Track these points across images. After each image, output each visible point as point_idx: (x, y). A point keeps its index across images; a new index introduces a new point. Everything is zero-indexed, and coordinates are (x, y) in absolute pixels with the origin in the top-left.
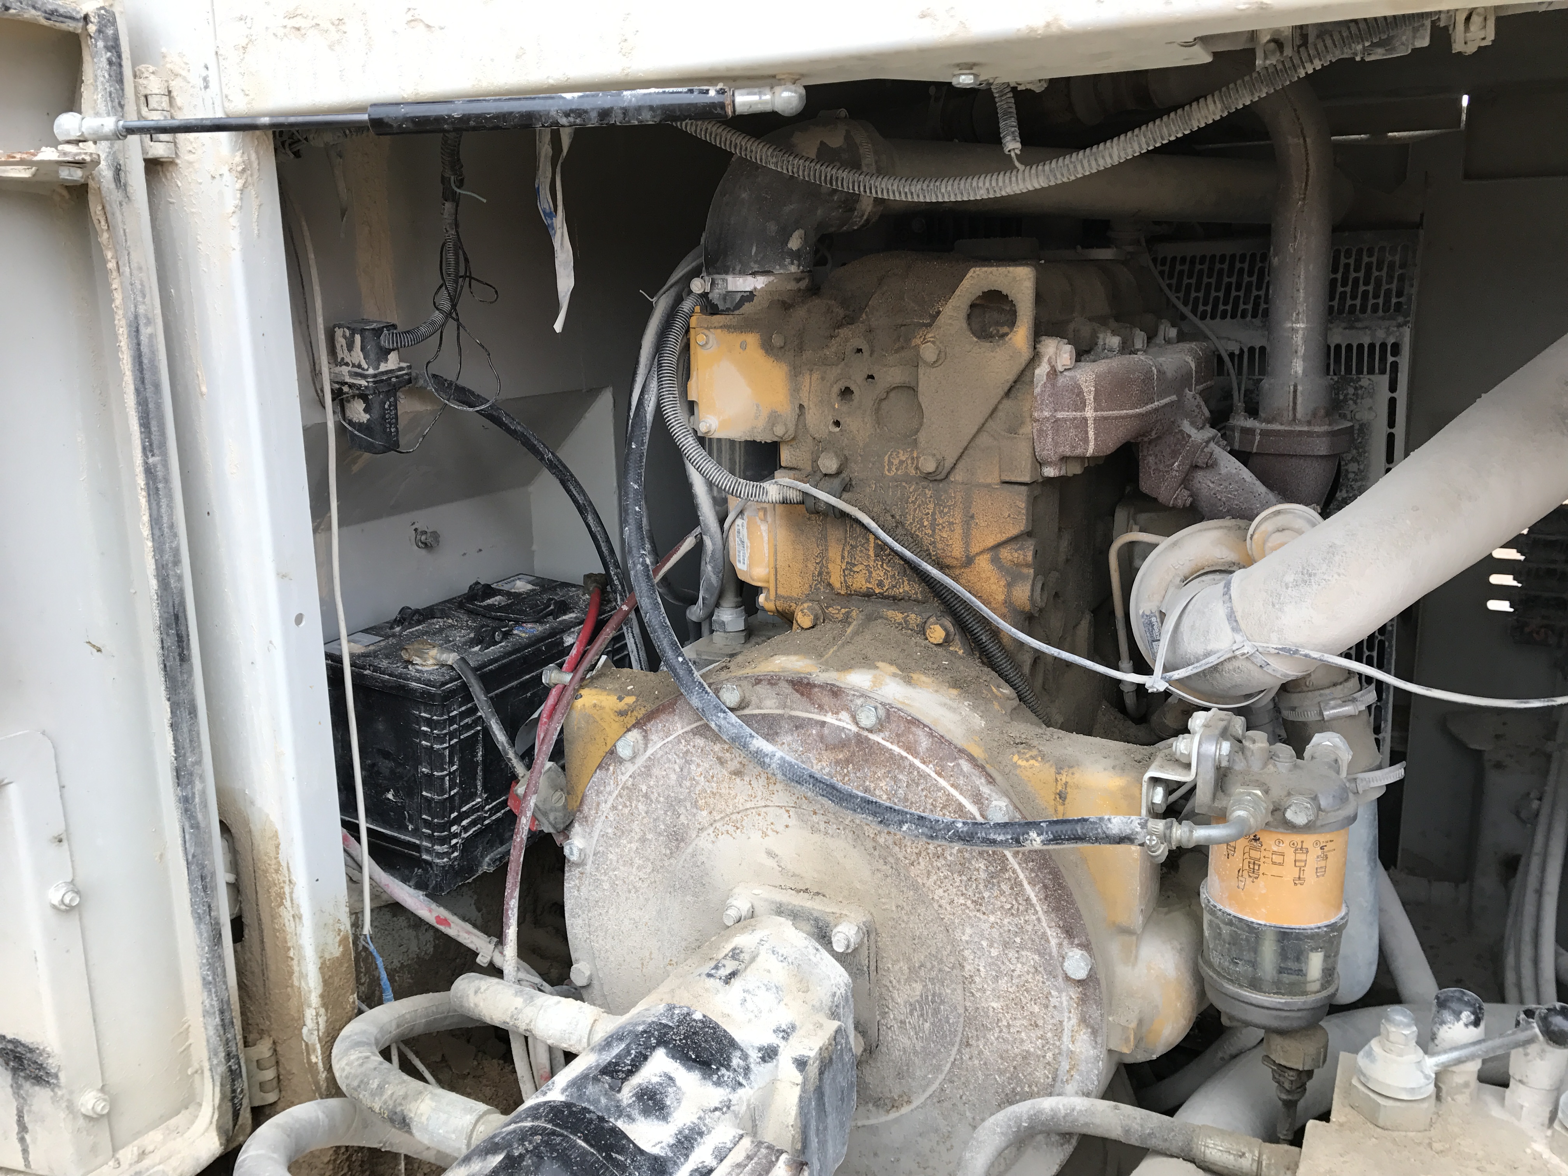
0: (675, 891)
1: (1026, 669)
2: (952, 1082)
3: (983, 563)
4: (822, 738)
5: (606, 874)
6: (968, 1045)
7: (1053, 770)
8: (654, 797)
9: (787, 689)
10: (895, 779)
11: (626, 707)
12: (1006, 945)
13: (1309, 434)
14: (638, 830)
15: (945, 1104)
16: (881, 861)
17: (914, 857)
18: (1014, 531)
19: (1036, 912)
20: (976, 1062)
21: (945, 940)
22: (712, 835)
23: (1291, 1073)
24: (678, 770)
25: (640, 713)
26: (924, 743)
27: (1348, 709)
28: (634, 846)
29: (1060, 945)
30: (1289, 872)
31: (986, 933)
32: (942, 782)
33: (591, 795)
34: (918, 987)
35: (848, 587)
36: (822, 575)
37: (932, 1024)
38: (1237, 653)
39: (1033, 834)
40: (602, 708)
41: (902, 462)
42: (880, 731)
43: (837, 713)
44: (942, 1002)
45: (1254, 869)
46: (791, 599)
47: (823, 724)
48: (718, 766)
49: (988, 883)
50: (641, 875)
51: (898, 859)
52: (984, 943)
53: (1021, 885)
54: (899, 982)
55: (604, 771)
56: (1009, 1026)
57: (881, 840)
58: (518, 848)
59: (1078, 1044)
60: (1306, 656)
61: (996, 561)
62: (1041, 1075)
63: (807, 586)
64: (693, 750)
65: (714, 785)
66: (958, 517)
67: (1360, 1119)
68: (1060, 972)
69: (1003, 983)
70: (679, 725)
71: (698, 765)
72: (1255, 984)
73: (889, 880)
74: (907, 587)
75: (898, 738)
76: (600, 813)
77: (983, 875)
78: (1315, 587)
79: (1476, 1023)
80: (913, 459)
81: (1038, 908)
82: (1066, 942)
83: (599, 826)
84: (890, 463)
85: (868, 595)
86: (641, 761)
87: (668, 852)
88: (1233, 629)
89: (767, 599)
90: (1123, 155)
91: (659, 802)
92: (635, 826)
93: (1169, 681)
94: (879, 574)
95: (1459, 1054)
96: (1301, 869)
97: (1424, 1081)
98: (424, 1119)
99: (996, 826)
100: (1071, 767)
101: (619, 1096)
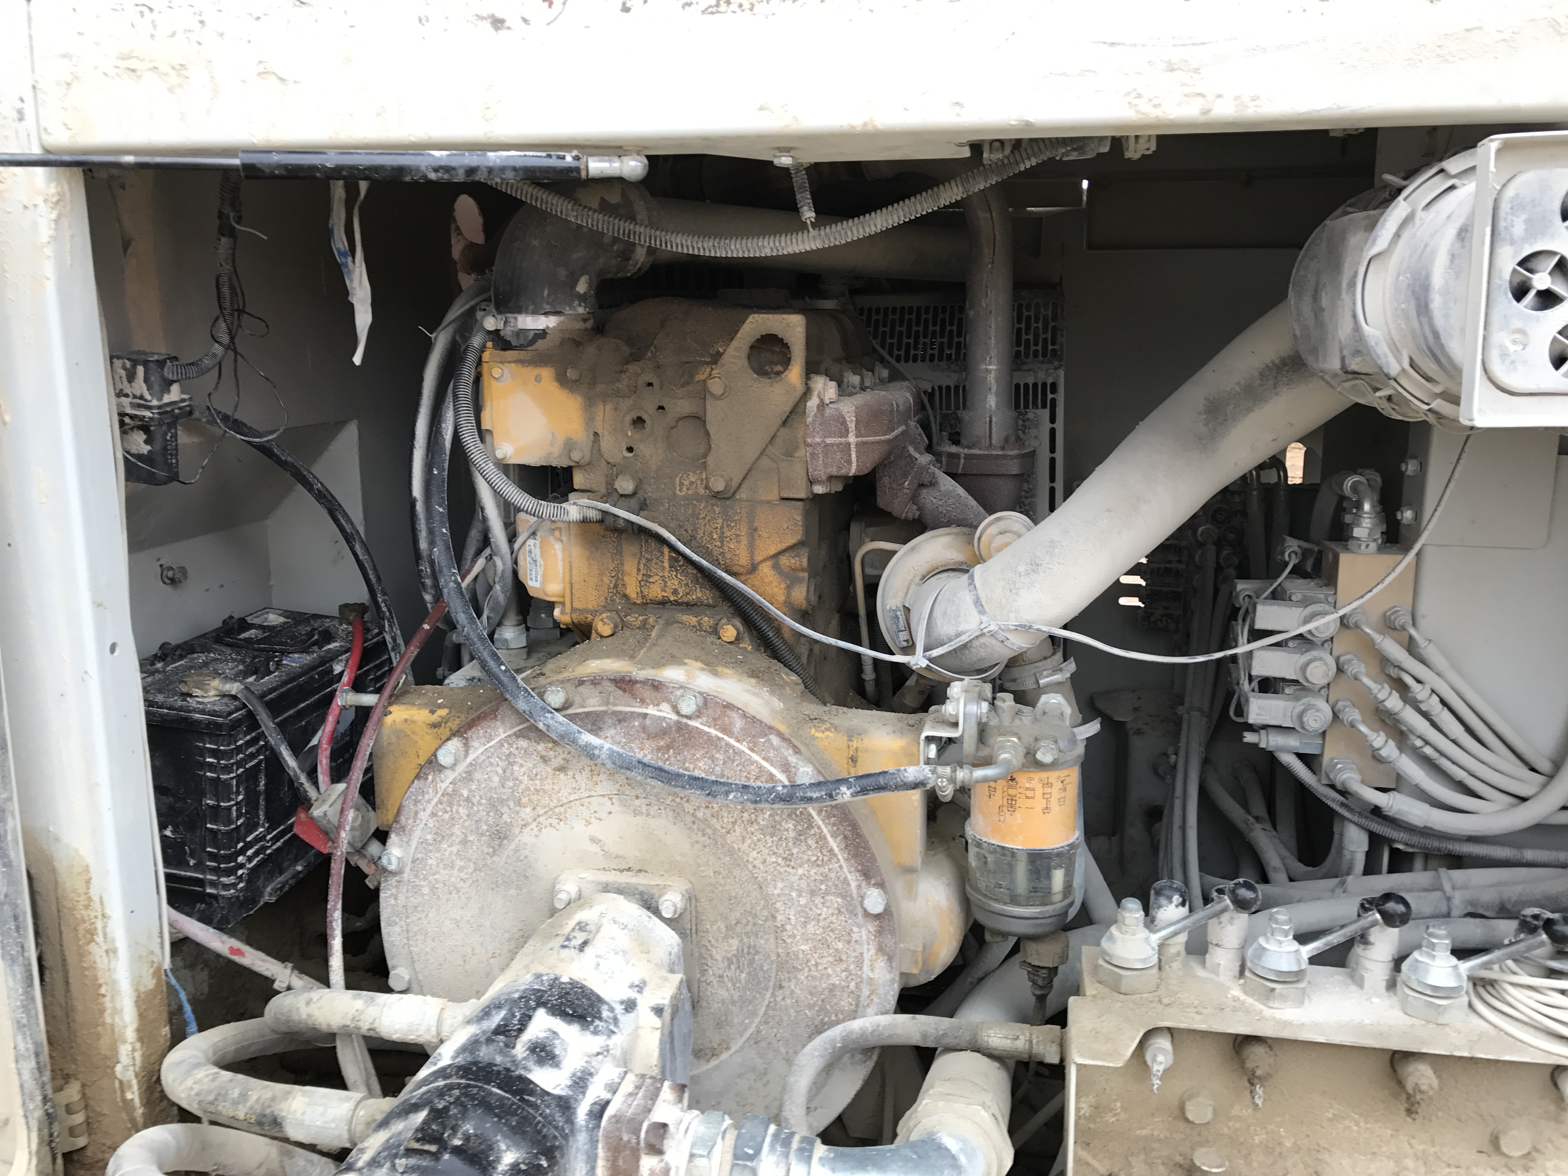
0: (497, 886)
1: (804, 660)
2: (766, 1023)
3: (766, 569)
4: (644, 728)
5: (425, 879)
6: (781, 987)
7: (845, 738)
8: (475, 800)
9: (610, 687)
10: (713, 759)
11: (439, 719)
12: (813, 893)
13: (1003, 457)
14: (459, 833)
15: (762, 1044)
16: (700, 833)
17: (730, 826)
18: (792, 541)
19: (838, 860)
20: (789, 1001)
21: (759, 896)
22: (536, 829)
23: (1044, 971)
24: (501, 772)
25: (454, 724)
26: (738, 723)
27: (1057, 677)
28: (455, 849)
29: (860, 887)
30: (1039, 803)
31: (795, 885)
32: (755, 757)
33: (409, 805)
34: (735, 942)
35: (643, 597)
36: (618, 587)
37: (749, 974)
38: (985, 631)
39: (844, 789)
40: (413, 722)
41: (692, 483)
42: (698, 717)
43: (658, 705)
44: (757, 953)
45: (1011, 804)
46: (586, 611)
47: (645, 716)
48: (542, 765)
49: (797, 841)
50: (463, 875)
51: (715, 830)
52: (794, 894)
53: (825, 838)
54: (717, 940)
55: (422, 781)
56: (817, 965)
57: (700, 814)
58: (339, 861)
59: (877, 971)
60: (1038, 630)
61: (776, 567)
62: (846, 1003)
63: (602, 598)
64: (516, 752)
65: (538, 782)
66: (744, 530)
67: (1107, 990)
68: (859, 910)
69: (811, 928)
70: (501, 730)
71: (522, 766)
72: (1014, 900)
73: (707, 850)
74: (700, 594)
75: (715, 722)
76: (418, 822)
77: (792, 834)
78: (1042, 574)
79: (1183, 904)
80: (702, 480)
81: (840, 857)
82: (864, 884)
83: (417, 834)
84: (681, 484)
85: (663, 603)
86: (461, 768)
87: (491, 850)
88: (980, 612)
89: (562, 612)
90: (885, 225)
91: (481, 804)
92: (457, 830)
93: (931, 660)
94: (673, 584)
95: (1171, 929)
96: (1048, 801)
97: (1151, 952)
98: (298, 1115)
99: (812, 785)
100: (859, 734)
101: (514, 1052)
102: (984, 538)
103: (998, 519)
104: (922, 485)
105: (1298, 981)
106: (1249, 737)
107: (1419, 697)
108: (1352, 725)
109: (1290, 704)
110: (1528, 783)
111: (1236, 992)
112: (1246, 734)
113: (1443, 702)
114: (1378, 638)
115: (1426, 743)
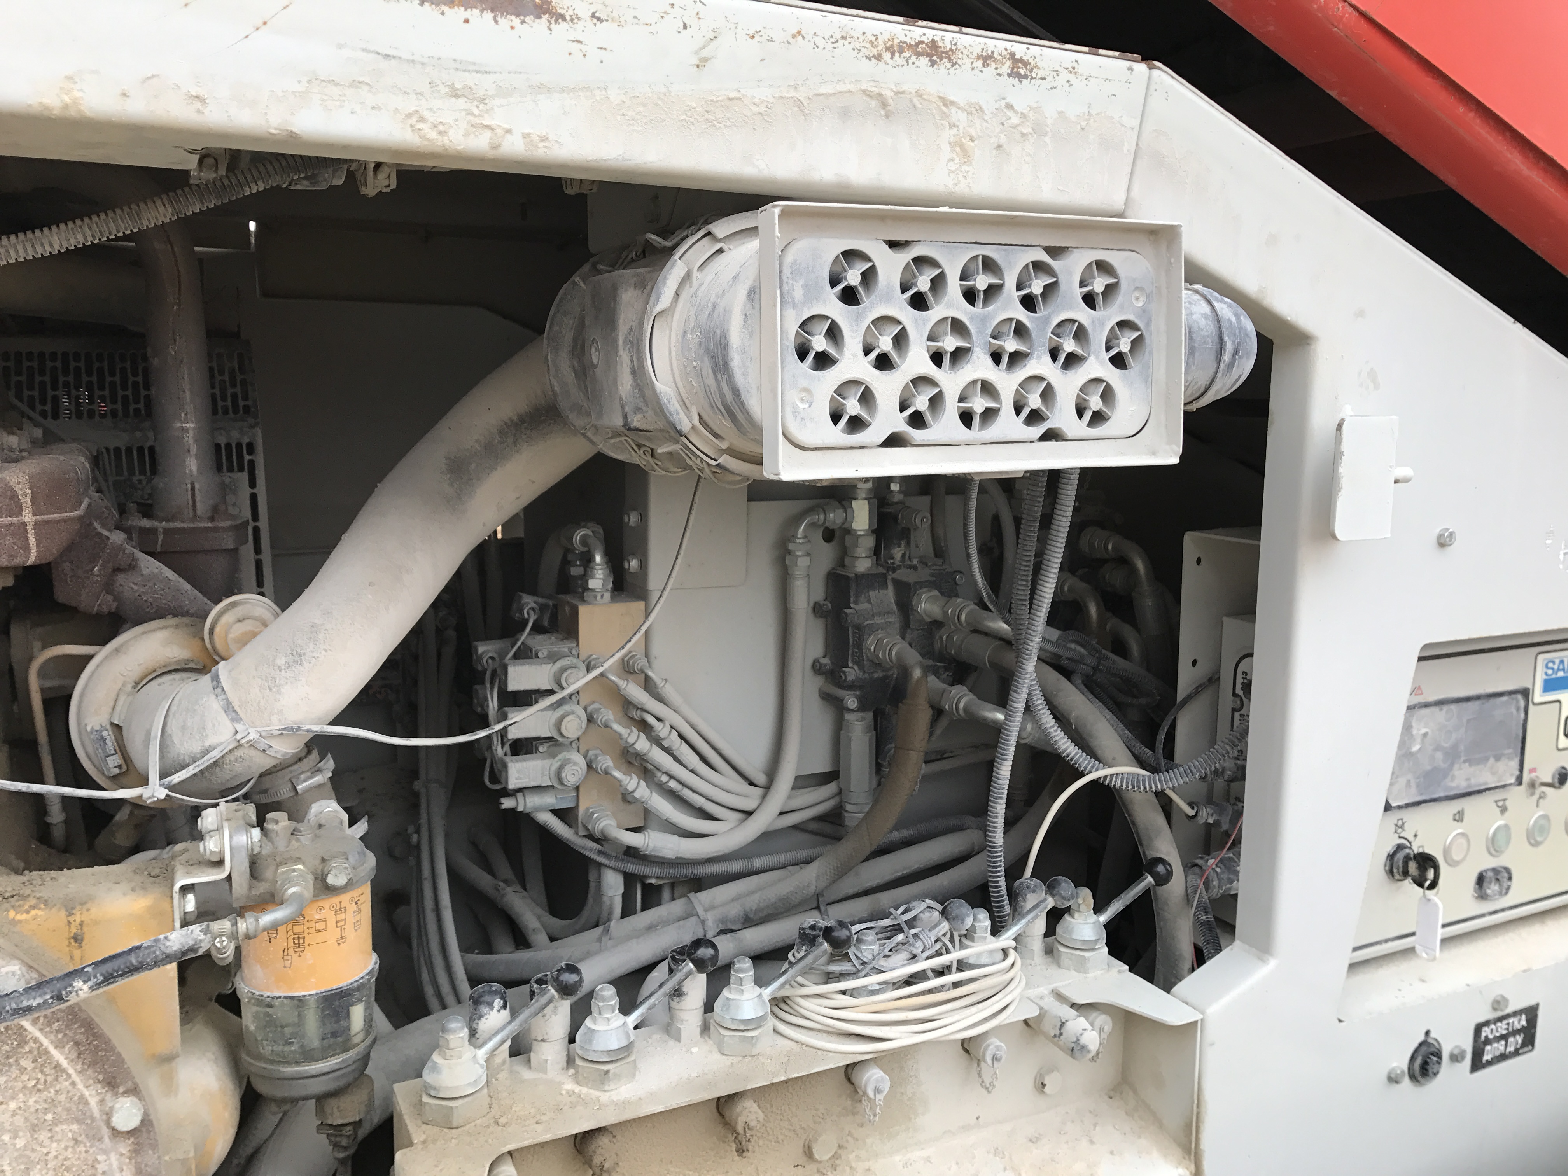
7: (63, 913)
12: (34, 1128)
13: (215, 529)
19: (69, 1076)
23: (348, 1128)
27: (318, 779)
29: (102, 1101)
30: (333, 934)
38: (243, 742)
39: (78, 984)
45: (299, 943)
53: (47, 1052)
67: (436, 1129)
68: (105, 1132)
72: (308, 1056)
78: (306, 665)
79: (504, 1007)
81: (71, 1071)
82: (108, 1096)
88: (233, 720)
93: (171, 788)
95: (496, 1039)
96: (342, 929)
97: (480, 1072)
99: (27, 990)
100: (83, 904)
102: (218, 630)
103: (234, 605)
104: (117, 570)
105: (629, 1055)
106: (507, 803)
107: (662, 735)
108: (606, 773)
109: (547, 763)
110: (749, 798)
111: (569, 1085)
112: (503, 800)
113: (681, 736)
114: (622, 684)
115: (671, 777)
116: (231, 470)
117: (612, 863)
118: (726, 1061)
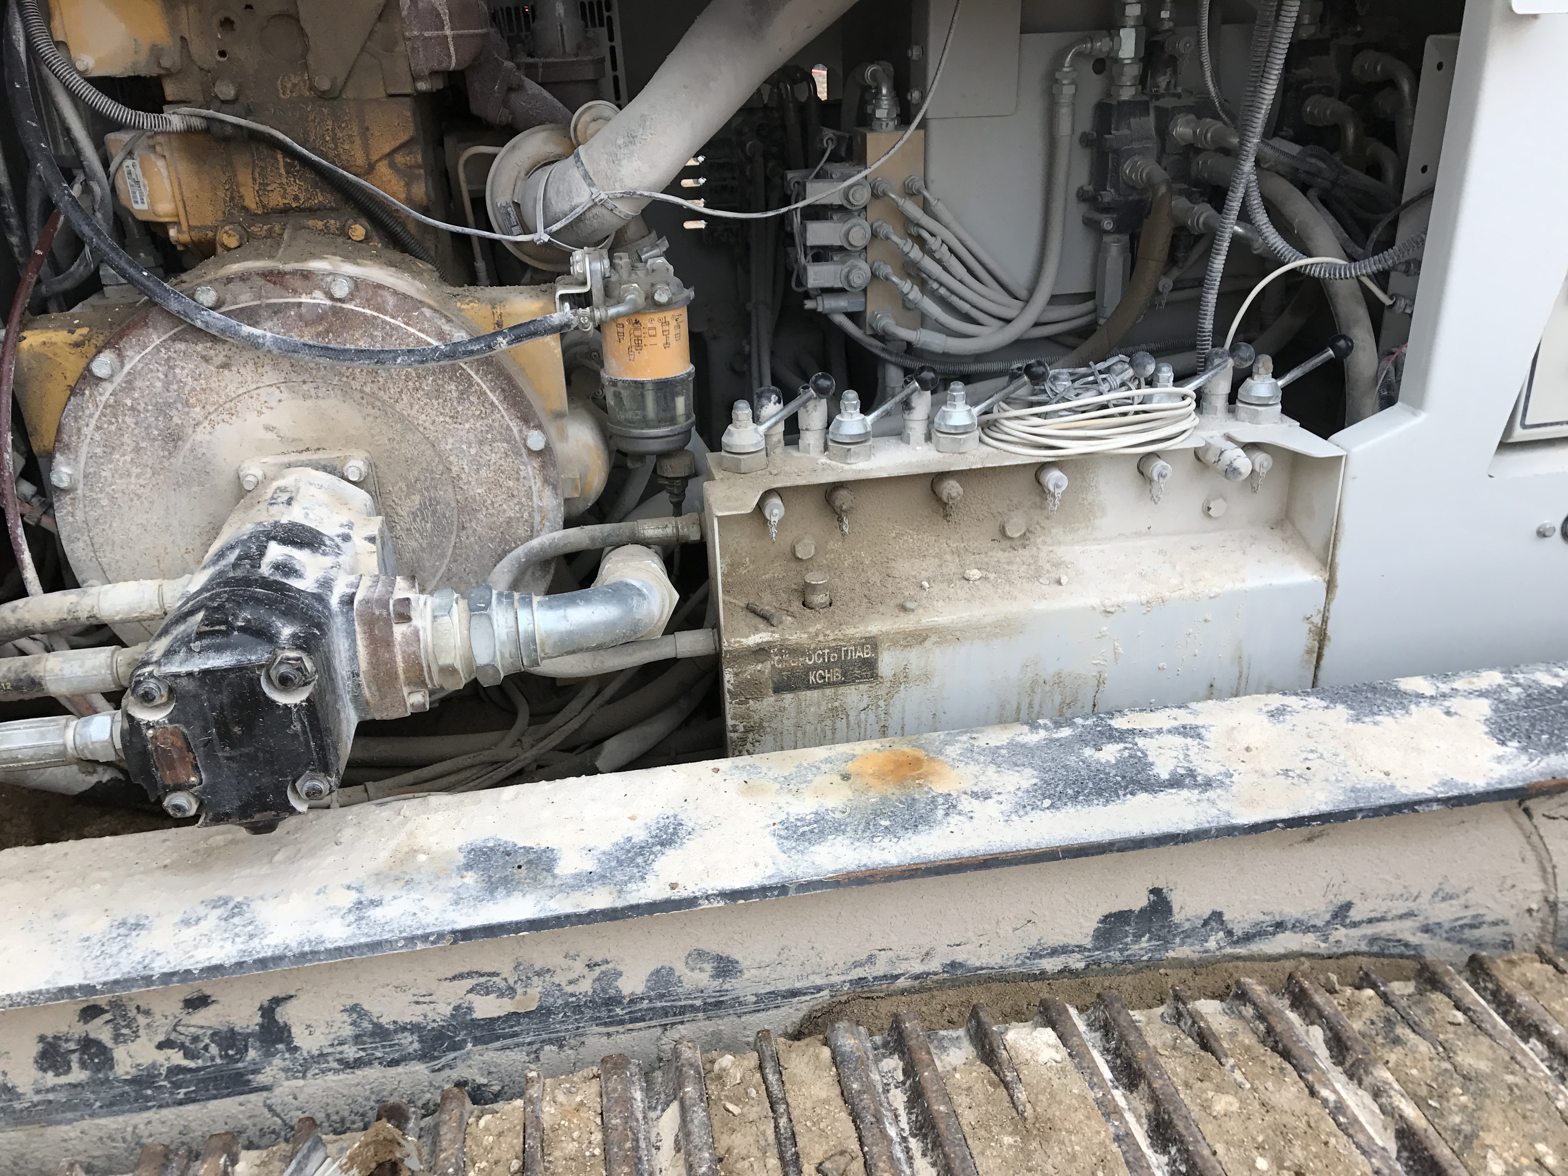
0: (179, 486)
1: (432, 253)
2: (456, 561)
3: (383, 168)
4: (300, 317)
5: (101, 492)
6: (464, 528)
7: (489, 307)
8: (141, 408)
9: (261, 282)
10: (372, 337)
11: (81, 338)
12: (481, 443)
13: (579, 63)
14: (129, 442)
15: (454, 580)
16: (370, 407)
17: (398, 395)
18: (404, 137)
19: (500, 411)
20: (472, 539)
21: (433, 454)
22: (208, 427)
23: (677, 481)
24: (162, 377)
25: (100, 340)
26: (391, 301)
27: (656, 252)
28: (128, 458)
29: (521, 431)
30: (660, 340)
31: (464, 439)
32: (411, 330)
33: (69, 423)
34: (417, 498)
35: (264, 207)
36: (235, 201)
37: (433, 522)
38: (596, 201)
39: (500, 339)
40: (54, 344)
41: (294, 85)
42: (352, 300)
43: (311, 293)
44: (438, 503)
45: (638, 344)
46: (206, 228)
47: (300, 304)
48: (204, 364)
49: (460, 399)
50: (142, 482)
51: (384, 401)
52: (464, 447)
53: (485, 394)
54: (400, 499)
55: (79, 397)
56: (493, 503)
57: (367, 389)
59: (544, 500)
60: (641, 195)
61: (392, 166)
62: (522, 532)
63: (220, 213)
64: (175, 356)
65: (203, 382)
66: (355, 130)
67: (729, 475)
68: (524, 451)
69: (483, 473)
70: (155, 337)
71: (183, 368)
72: (648, 424)
73: (379, 420)
74: (321, 198)
75: (368, 303)
76: (83, 438)
77: (455, 394)
78: (638, 145)
79: (779, 401)
80: (304, 81)
81: (501, 408)
82: (524, 428)
83: (84, 450)
84: (284, 87)
85: (286, 211)
86: (119, 379)
87: (166, 453)
88: (589, 185)
89: (179, 231)
91: (148, 411)
92: (126, 439)
93: (551, 235)
94: (293, 190)
95: (773, 420)
96: (667, 337)
97: (760, 439)
98: (56, 670)
99: (470, 341)
100: (501, 302)
101: (261, 571)
102: (579, 127)
103: (590, 108)
104: (510, 89)
105: (865, 441)
106: (809, 304)
107: (934, 248)
108: (887, 279)
109: (838, 267)
110: (1009, 308)
111: (824, 460)
112: (806, 302)
113: (951, 250)
114: (901, 201)
115: (941, 284)
116: (594, 26)
117: (893, 359)
118: (941, 455)
